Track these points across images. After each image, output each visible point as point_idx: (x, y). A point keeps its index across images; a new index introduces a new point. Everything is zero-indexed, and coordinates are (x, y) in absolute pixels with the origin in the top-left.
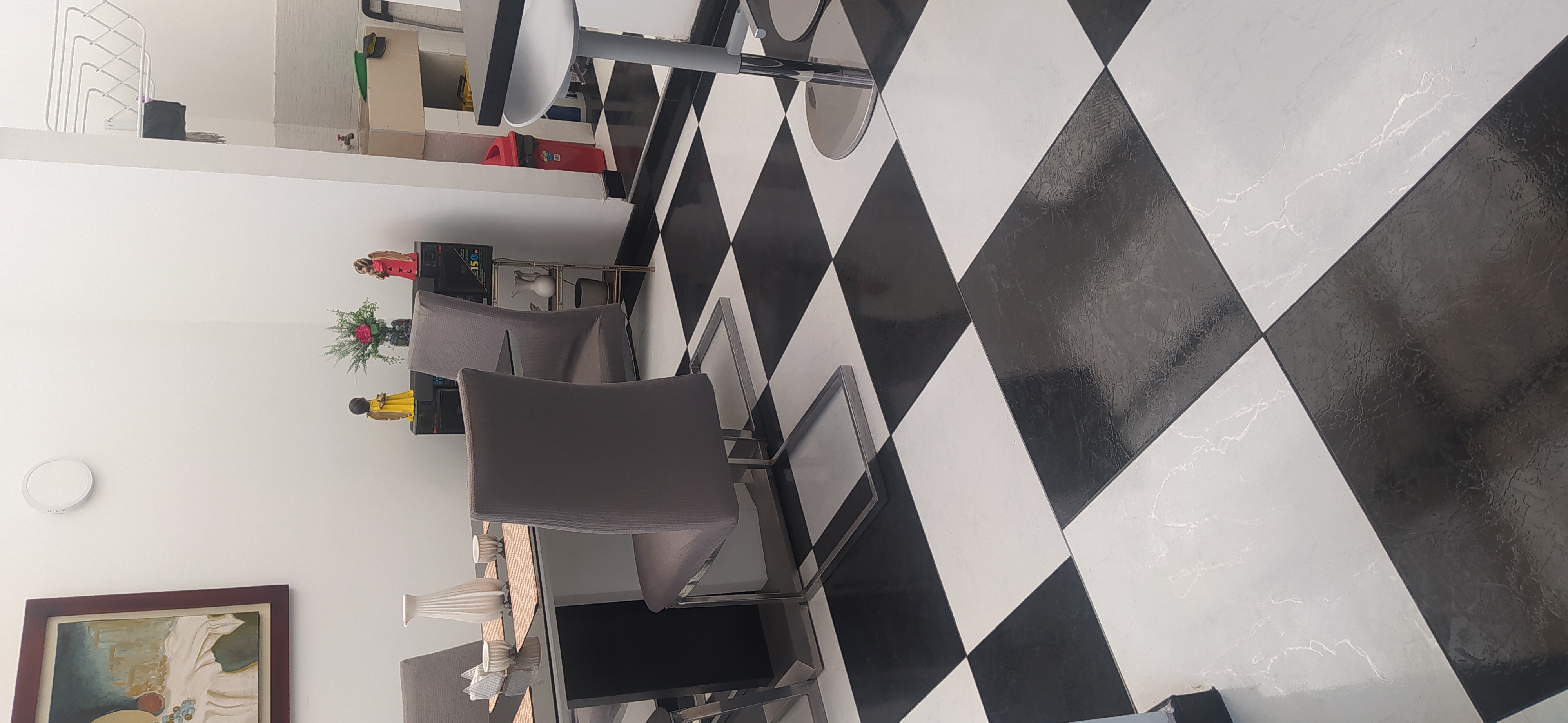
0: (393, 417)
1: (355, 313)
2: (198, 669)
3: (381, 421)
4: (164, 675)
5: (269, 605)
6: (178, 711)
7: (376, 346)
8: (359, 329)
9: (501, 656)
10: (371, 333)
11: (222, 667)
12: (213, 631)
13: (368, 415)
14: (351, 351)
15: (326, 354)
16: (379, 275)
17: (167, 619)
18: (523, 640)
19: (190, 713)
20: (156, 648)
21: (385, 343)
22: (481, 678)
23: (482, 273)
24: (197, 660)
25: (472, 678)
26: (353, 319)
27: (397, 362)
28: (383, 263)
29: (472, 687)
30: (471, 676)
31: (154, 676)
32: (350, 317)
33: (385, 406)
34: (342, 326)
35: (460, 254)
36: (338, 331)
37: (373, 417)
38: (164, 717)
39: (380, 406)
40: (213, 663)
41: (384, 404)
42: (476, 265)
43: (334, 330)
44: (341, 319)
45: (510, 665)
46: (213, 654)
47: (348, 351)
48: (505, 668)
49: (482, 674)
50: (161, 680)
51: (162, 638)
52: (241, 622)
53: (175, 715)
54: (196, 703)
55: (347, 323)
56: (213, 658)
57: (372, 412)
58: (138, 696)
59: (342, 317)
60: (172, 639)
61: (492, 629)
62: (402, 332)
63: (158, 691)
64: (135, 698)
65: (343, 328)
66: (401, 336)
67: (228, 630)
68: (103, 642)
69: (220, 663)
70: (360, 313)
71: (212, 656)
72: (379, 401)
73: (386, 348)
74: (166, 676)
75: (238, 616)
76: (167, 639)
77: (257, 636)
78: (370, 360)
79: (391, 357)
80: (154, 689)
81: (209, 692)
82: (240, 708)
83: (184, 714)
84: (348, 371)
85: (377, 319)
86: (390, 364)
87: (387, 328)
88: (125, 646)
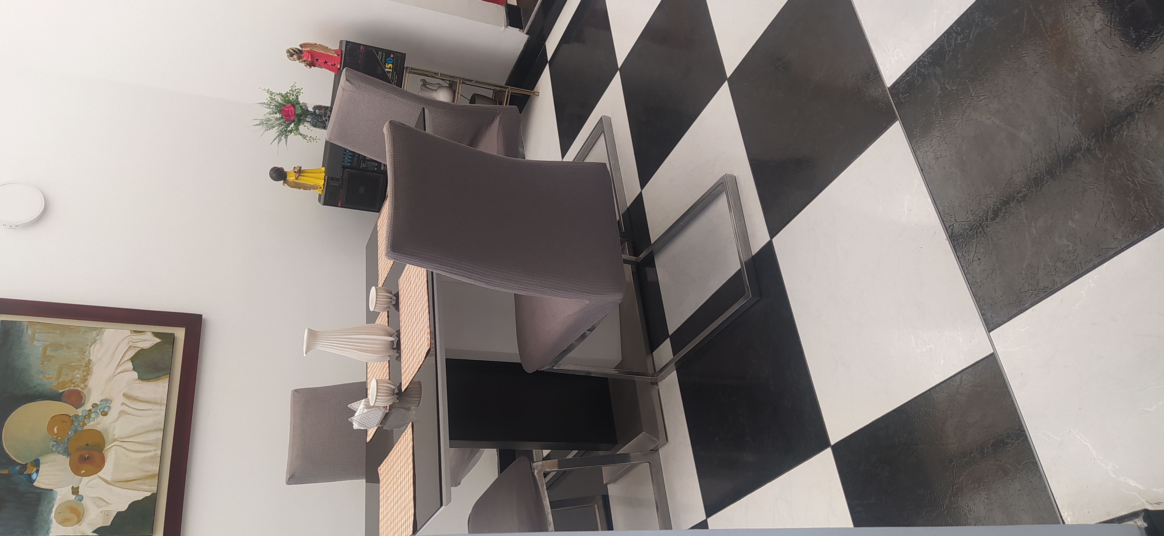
0: (305, 187)
1: (283, 94)
2: (117, 374)
3: (295, 189)
4: (88, 375)
5: (184, 329)
6: (96, 407)
7: (297, 125)
8: (286, 107)
9: (386, 393)
10: (295, 112)
11: (138, 375)
12: (133, 344)
13: (284, 182)
14: (276, 126)
15: (255, 125)
16: (307, 64)
17: (95, 329)
18: (409, 381)
19: (106, 410)
20: (83, 352)
21: (306, 124)
22: (366, 411)
23: (395, 76)
24: (117, 366)
25: (357, 410)
26: (281, 98)
27: (314, 141)
28: (312, 54)
29: (357, 417)
30: (356, 408)
31: (78, 375)
32: (279, 97)
33: (300, 177)
34: (271, 103)
35: (378, 55)
36: (267, 107)
37: (288, 185)
38: (83, 410)
39: (295, 176)
40: (130, 371)
41: (299, 176)
42: (390, 67)
43: (264, 105)
44: (271, 97)
45: (393, 403)
46: (131, 363)
47: (273, 125)
48: (388, 404)
49: (368, 406)
50: (85, 380)
51: (89, 344)
52: (159, 340)
53: (93, 411)
54: (112, 402)
55: (275, 101)
56: (132, 367)
57: (288, 180)
58: (63, 390)
59: (272, 96)
60: (97, 345)
61: (378, 370)
62: (321, 117)
63: (81, 388)
64: (61, 391)
65: (271, 105)
66: (320, 119)
67: (146, 345)
68: (38, 341)
69: (137, 372)
70: (287, 95)
71: (130, 365)
72: (295, 172)
73: (305, 128)
74: (89, 376)
75: (156, 334)
76: (94, 345)
77: (171, 354)
78: (291, 136)
79: (309, 136)
80: (78, 386)
81: (124, 395)
82: (150, 412)
83: (101, 410)
84: (272, 142)
85: (301, 102)
86: (308, 142)
87: (308, 110)
88: (57, 346)
